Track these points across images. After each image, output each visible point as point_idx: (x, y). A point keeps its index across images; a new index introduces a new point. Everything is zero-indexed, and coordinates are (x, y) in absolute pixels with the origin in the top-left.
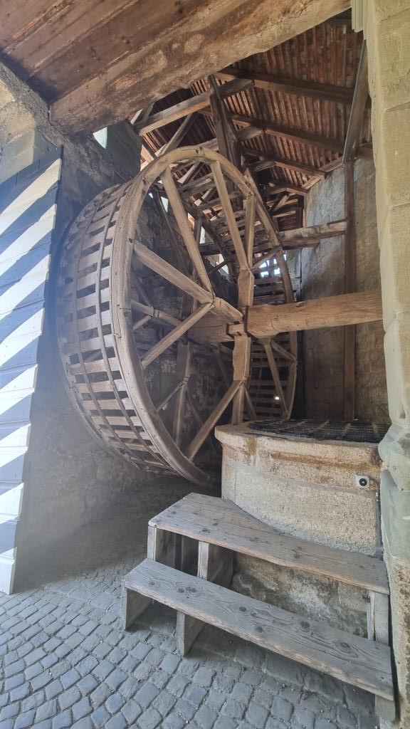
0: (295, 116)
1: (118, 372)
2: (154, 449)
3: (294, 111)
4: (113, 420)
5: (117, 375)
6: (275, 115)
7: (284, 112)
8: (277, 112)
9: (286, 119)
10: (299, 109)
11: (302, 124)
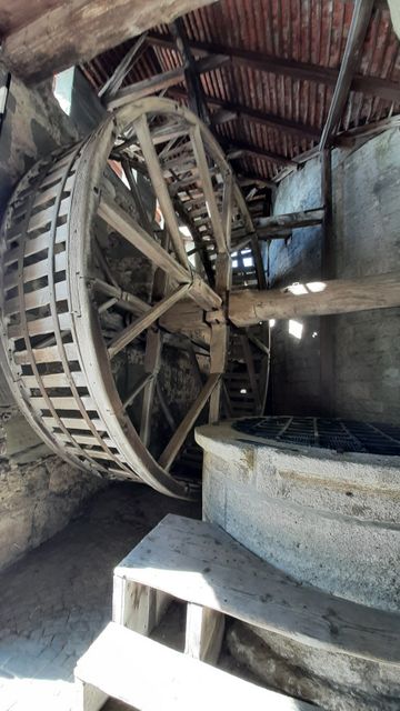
0: (271, 100)
1: (77, 362)
2: (120, 458)
3: (271, 94)
4: (70, 423)
5: (75, 366)
6: (250, 99)
7: (260, 95)
8: (253, 95)
9: (262, 103)
10: (277, 92)
11: (279, 109)
